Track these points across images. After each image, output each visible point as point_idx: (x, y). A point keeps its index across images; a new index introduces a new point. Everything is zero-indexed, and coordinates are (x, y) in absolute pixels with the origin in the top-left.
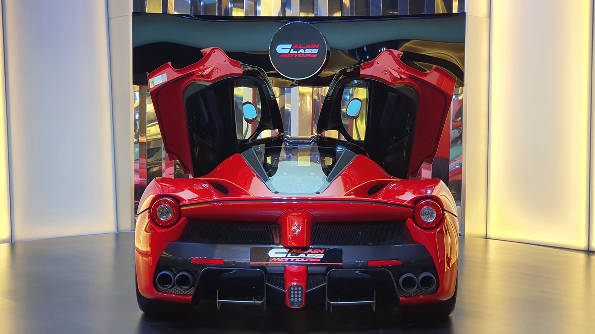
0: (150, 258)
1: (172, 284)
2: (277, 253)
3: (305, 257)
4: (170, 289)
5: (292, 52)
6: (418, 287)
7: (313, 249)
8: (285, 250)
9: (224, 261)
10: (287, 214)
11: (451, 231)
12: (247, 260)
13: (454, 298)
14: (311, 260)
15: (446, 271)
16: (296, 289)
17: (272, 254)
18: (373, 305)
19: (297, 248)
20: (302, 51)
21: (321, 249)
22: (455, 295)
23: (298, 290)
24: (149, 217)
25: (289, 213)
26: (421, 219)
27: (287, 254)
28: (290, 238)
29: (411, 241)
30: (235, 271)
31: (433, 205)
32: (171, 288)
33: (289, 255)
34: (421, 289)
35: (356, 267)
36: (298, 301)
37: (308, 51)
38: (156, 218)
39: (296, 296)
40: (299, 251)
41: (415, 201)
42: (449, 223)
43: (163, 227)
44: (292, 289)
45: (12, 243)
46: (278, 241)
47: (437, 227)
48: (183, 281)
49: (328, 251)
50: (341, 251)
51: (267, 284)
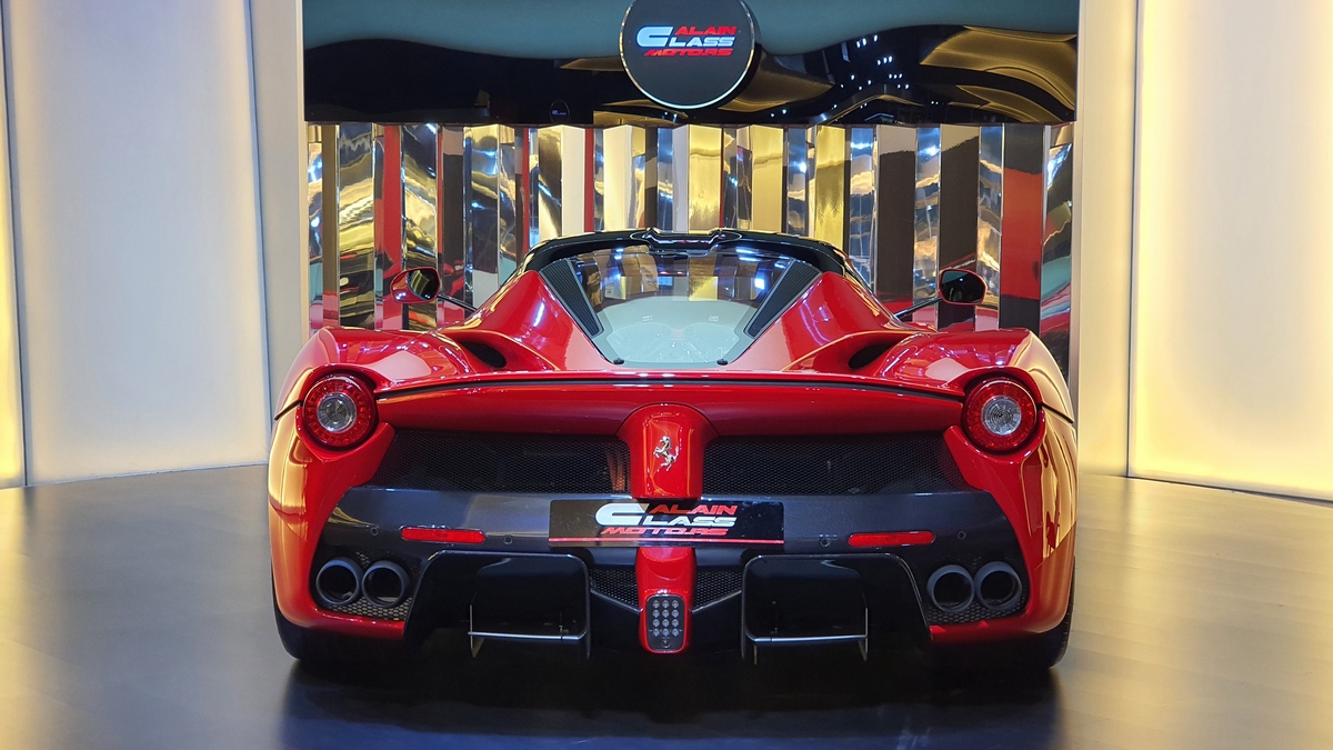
0: (304, 525)
1: (357, 591)
2: (619, 515)
3: (688, 524)
4: (351, 603)
5: (673, 43)
6: (976, 598)
7: (709, 505)
8: (639, 508)
9: (483, 536)
10: (641, 416)
11: (1059, 459)
12: (542, 532)
13: (1064, 627)
14: (705, 532)
15: (1044, 556)
16: (666, 605)
17: (605, 516)
18: (861, 647)
19: (669, 503)
20: (696, 42)
21: (729, 504)
22: (1068, 618)
23: (671, 609)
24: (297, 424)
25: (648, 413)
26: (982, 427)
27: (644, 516)
28: (651, 477)
29: (958, 482)
30: (508, 560)
31: (1012, 392)
32: (355, 601)
33: (649, 520)
34: (983, 606)
35: (819, 549)
36: (671, 635)
37: (711, 42)
38: (316, 427)
39: (666, 623)
40: (674, 509)
41: (968, 383)
42: (1052, 438)
43: (331, 449)
44: (656, 605)
45: (28, 487)
46: (620, 483)
47: (1024, 446)
48: (382, 585)
49: (747, 509)
50: (780, 508)
51: (593, 592)
